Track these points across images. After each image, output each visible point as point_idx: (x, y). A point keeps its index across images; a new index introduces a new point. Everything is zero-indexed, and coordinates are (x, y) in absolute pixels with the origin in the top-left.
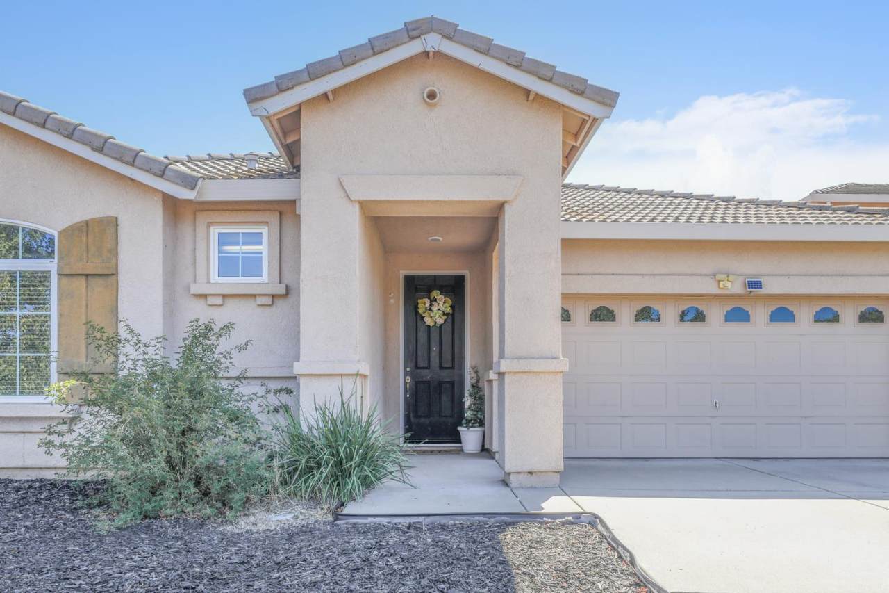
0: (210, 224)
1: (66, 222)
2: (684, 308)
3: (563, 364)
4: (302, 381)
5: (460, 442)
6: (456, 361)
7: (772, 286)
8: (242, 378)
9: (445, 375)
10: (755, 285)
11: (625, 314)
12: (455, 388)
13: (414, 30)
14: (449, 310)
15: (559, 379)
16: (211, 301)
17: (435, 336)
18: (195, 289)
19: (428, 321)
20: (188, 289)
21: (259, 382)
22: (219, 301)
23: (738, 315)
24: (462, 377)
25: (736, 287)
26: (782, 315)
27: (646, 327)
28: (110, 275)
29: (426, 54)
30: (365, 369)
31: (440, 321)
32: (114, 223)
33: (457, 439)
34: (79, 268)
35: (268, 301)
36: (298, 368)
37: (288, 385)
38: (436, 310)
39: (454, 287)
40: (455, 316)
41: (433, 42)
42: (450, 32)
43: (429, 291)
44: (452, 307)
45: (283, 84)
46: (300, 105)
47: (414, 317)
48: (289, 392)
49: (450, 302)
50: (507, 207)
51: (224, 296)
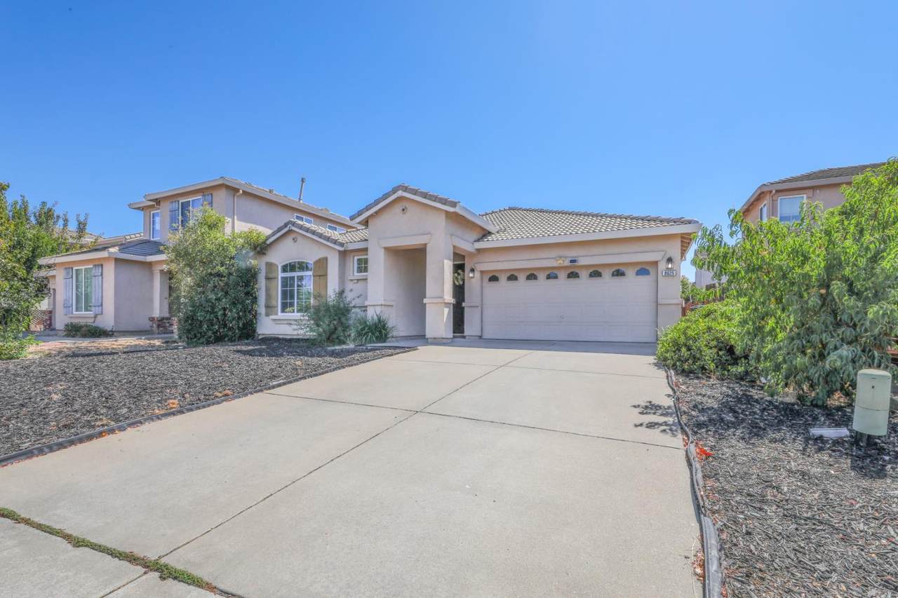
0: (349, 258)
1: (315, 259)
2: (548, 273)
4: (368, 307)
7: (583, 261)
8: (354, 307)
10: (575, 261)
11: (522, 277)
13: (394, 191)
16: (354, 282)
18: (349, 278)
23: (573, 275)
25: (566, 263)
26: (596, 274)
27: (532, 282)
28: (325, 275)
29: (400, 197)
32: (326, 259)
34: (318, 274)
35: (356, 281)
36: (367, 303)
41: (400, 193)
42: (406, 189)
45: (360, 213)
46: (367, 218)
50: (428, 246)
51: (358, 280)
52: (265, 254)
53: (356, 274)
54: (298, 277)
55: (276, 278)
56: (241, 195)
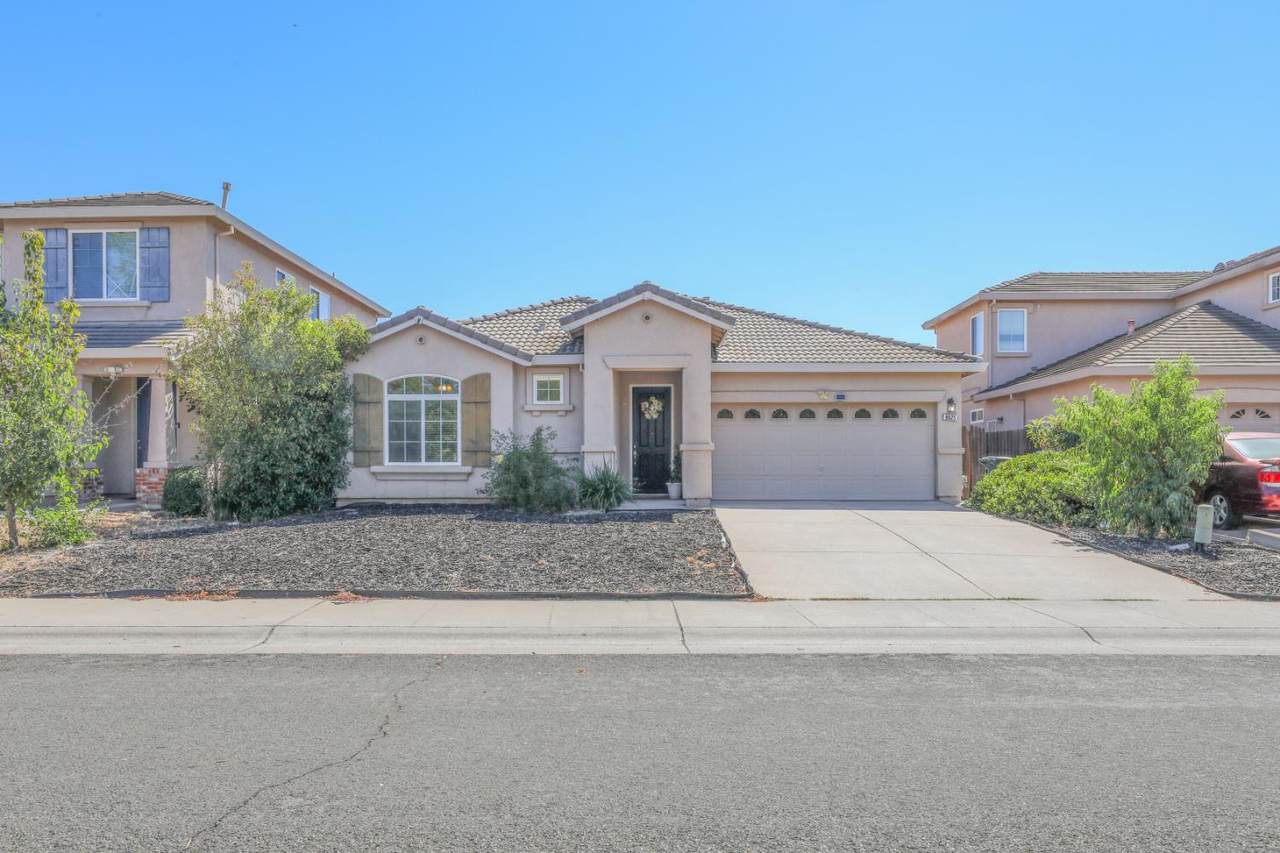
0: (532, 374)
1: (465, 376)
2: (802, 410)
3: (712, 446)
4: (586, 455)
5: (667, 492)
6: (666, 441)
7: (852, 398)
9: (659, 450)
10: (842, 397)
12: (665, 457)
13: (638, 290)
14: (661, 409)
15: (710, 453)
16: (534, 414)
17: (652, 427)
18: (527, 408)
19: (647, 416)
20: (523, 408)
21: (563, 456)
22: (539, 413)
24: (669, 450)
25: (830, 398)
26: (863, 414)
27: (780, 421)
28: (487, 403)
29: (643, 300)
30: (615, 449)
31: (655, 416)
32: (487, 376)
33: (665, 490)
34: (472, 399)
35: (564, 413)
36: (584, 448)
37: (578, 456)
38: (653, 409)
39: (663, 395)
40: (664, 413)
41: (648, 295)
42: (656, 290)
43: (649, 397)
44: (663, 407)
45: (576, 316)
46: (583, 326)
47: (639, 413)
48: (577, 460)
49: (661, 404)
50: (684, 371)
51: (541, 411)
52: (357, 361)
53: (536, 402)
54: (427, 402)
55: (379, 402)
56: (231, 235)
